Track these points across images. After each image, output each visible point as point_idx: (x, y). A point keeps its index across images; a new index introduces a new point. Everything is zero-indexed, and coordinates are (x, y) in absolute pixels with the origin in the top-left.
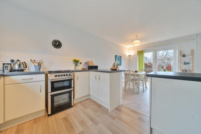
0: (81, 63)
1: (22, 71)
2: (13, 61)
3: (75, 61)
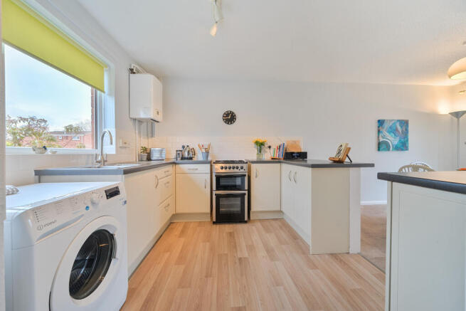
0: (270, 147)
1: (191, 158)
2: (183, 147)
3: (257, 143)
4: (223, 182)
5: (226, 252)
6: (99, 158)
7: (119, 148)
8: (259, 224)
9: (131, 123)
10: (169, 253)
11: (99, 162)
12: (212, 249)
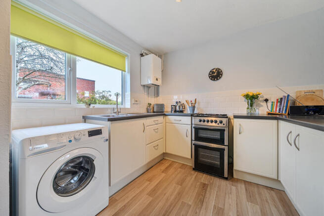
0: (266, 100)
1: (182, 112)
2: (177, 103)
3: (247, 96)
4: (203, 134)
5: (190, 203)
6: (116, 111)
7: (132, 104)
8: (243, 186)
9: (142, 88)
10: (149, 182)
11: (115, 113)
12: (180, 194)
